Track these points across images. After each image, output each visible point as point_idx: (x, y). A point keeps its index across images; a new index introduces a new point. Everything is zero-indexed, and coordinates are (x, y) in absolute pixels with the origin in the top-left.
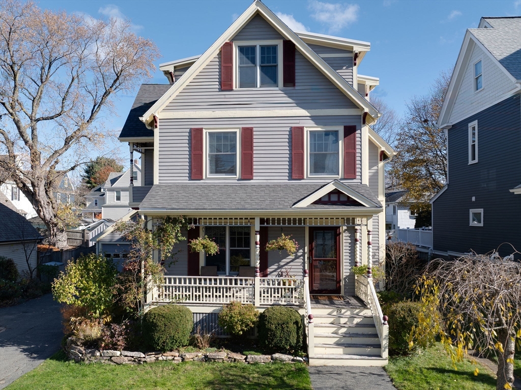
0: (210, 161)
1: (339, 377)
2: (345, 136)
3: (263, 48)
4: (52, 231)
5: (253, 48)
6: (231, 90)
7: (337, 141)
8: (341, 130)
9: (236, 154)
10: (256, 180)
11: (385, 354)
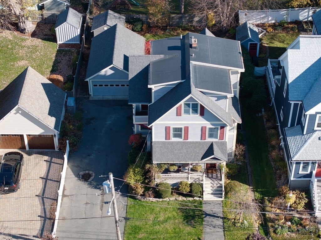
0: (173, 135)
1: (210, 205)
2: (221, 129)
3: (193, 104)
4: (21, 20)
5: (189, 104)
6: (181, 116)
7: (218, 130)
8: (219, 127)
9: (182, 134)
10: (189, 140)
11: (223, 198)
